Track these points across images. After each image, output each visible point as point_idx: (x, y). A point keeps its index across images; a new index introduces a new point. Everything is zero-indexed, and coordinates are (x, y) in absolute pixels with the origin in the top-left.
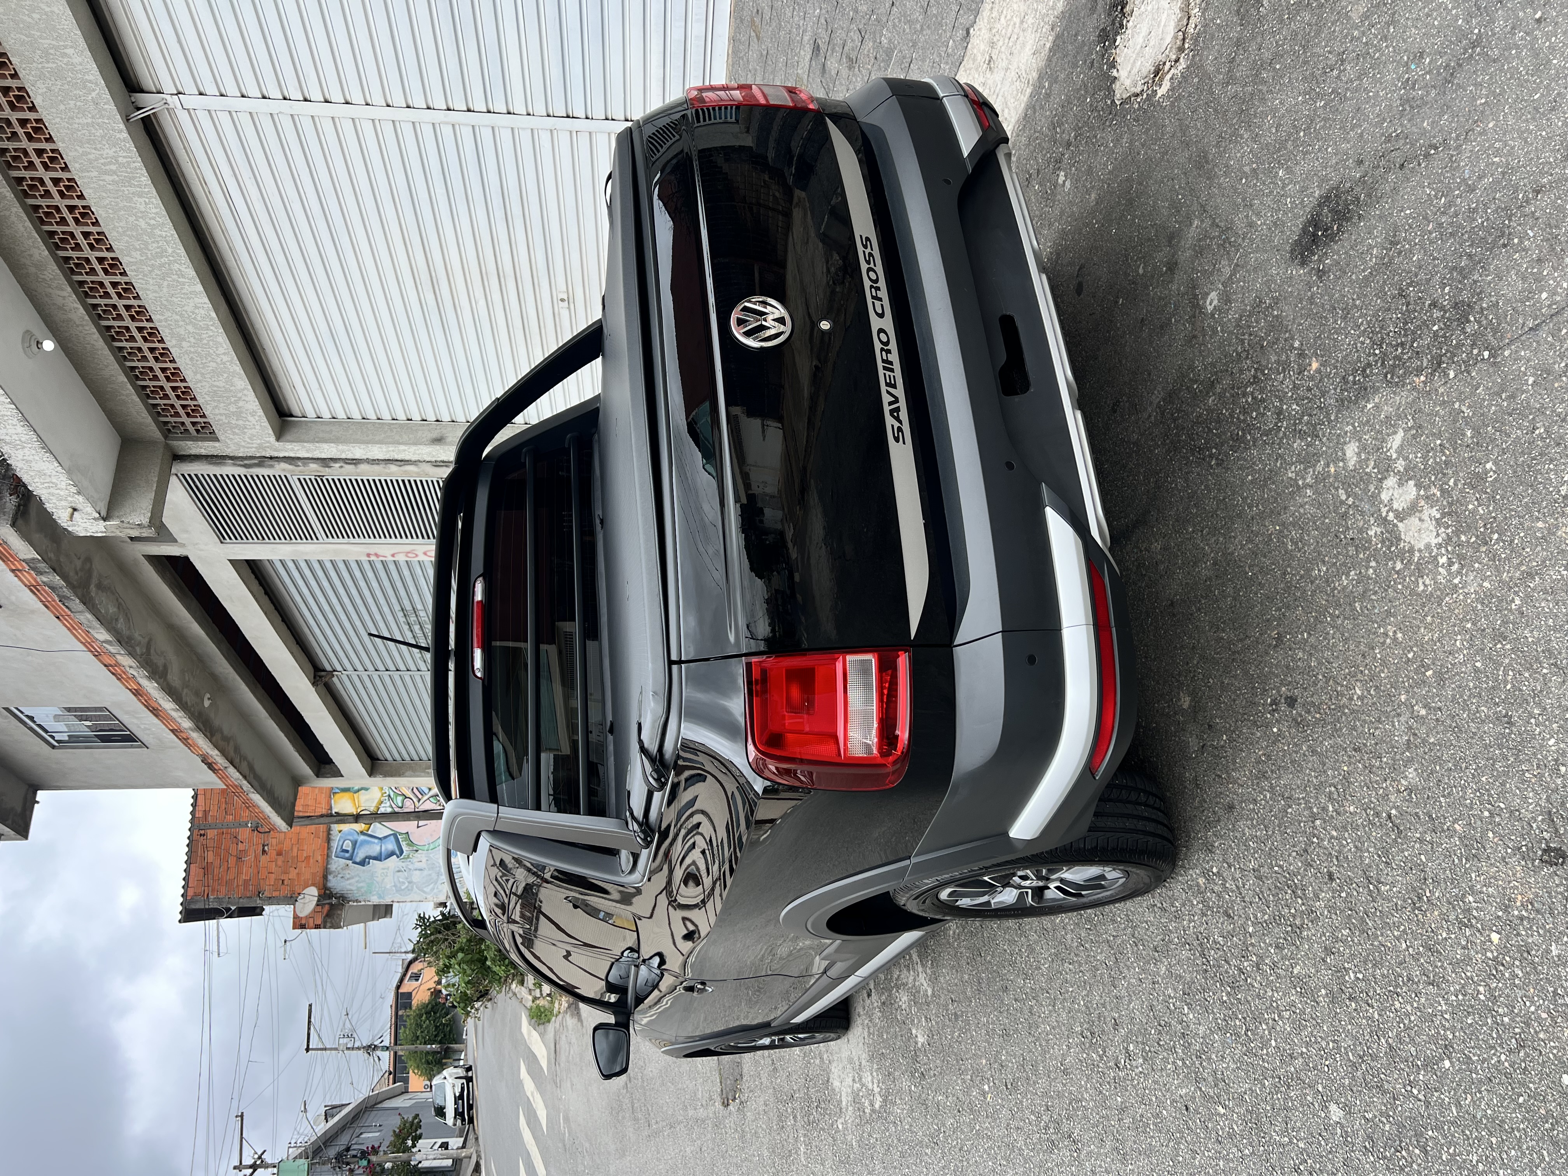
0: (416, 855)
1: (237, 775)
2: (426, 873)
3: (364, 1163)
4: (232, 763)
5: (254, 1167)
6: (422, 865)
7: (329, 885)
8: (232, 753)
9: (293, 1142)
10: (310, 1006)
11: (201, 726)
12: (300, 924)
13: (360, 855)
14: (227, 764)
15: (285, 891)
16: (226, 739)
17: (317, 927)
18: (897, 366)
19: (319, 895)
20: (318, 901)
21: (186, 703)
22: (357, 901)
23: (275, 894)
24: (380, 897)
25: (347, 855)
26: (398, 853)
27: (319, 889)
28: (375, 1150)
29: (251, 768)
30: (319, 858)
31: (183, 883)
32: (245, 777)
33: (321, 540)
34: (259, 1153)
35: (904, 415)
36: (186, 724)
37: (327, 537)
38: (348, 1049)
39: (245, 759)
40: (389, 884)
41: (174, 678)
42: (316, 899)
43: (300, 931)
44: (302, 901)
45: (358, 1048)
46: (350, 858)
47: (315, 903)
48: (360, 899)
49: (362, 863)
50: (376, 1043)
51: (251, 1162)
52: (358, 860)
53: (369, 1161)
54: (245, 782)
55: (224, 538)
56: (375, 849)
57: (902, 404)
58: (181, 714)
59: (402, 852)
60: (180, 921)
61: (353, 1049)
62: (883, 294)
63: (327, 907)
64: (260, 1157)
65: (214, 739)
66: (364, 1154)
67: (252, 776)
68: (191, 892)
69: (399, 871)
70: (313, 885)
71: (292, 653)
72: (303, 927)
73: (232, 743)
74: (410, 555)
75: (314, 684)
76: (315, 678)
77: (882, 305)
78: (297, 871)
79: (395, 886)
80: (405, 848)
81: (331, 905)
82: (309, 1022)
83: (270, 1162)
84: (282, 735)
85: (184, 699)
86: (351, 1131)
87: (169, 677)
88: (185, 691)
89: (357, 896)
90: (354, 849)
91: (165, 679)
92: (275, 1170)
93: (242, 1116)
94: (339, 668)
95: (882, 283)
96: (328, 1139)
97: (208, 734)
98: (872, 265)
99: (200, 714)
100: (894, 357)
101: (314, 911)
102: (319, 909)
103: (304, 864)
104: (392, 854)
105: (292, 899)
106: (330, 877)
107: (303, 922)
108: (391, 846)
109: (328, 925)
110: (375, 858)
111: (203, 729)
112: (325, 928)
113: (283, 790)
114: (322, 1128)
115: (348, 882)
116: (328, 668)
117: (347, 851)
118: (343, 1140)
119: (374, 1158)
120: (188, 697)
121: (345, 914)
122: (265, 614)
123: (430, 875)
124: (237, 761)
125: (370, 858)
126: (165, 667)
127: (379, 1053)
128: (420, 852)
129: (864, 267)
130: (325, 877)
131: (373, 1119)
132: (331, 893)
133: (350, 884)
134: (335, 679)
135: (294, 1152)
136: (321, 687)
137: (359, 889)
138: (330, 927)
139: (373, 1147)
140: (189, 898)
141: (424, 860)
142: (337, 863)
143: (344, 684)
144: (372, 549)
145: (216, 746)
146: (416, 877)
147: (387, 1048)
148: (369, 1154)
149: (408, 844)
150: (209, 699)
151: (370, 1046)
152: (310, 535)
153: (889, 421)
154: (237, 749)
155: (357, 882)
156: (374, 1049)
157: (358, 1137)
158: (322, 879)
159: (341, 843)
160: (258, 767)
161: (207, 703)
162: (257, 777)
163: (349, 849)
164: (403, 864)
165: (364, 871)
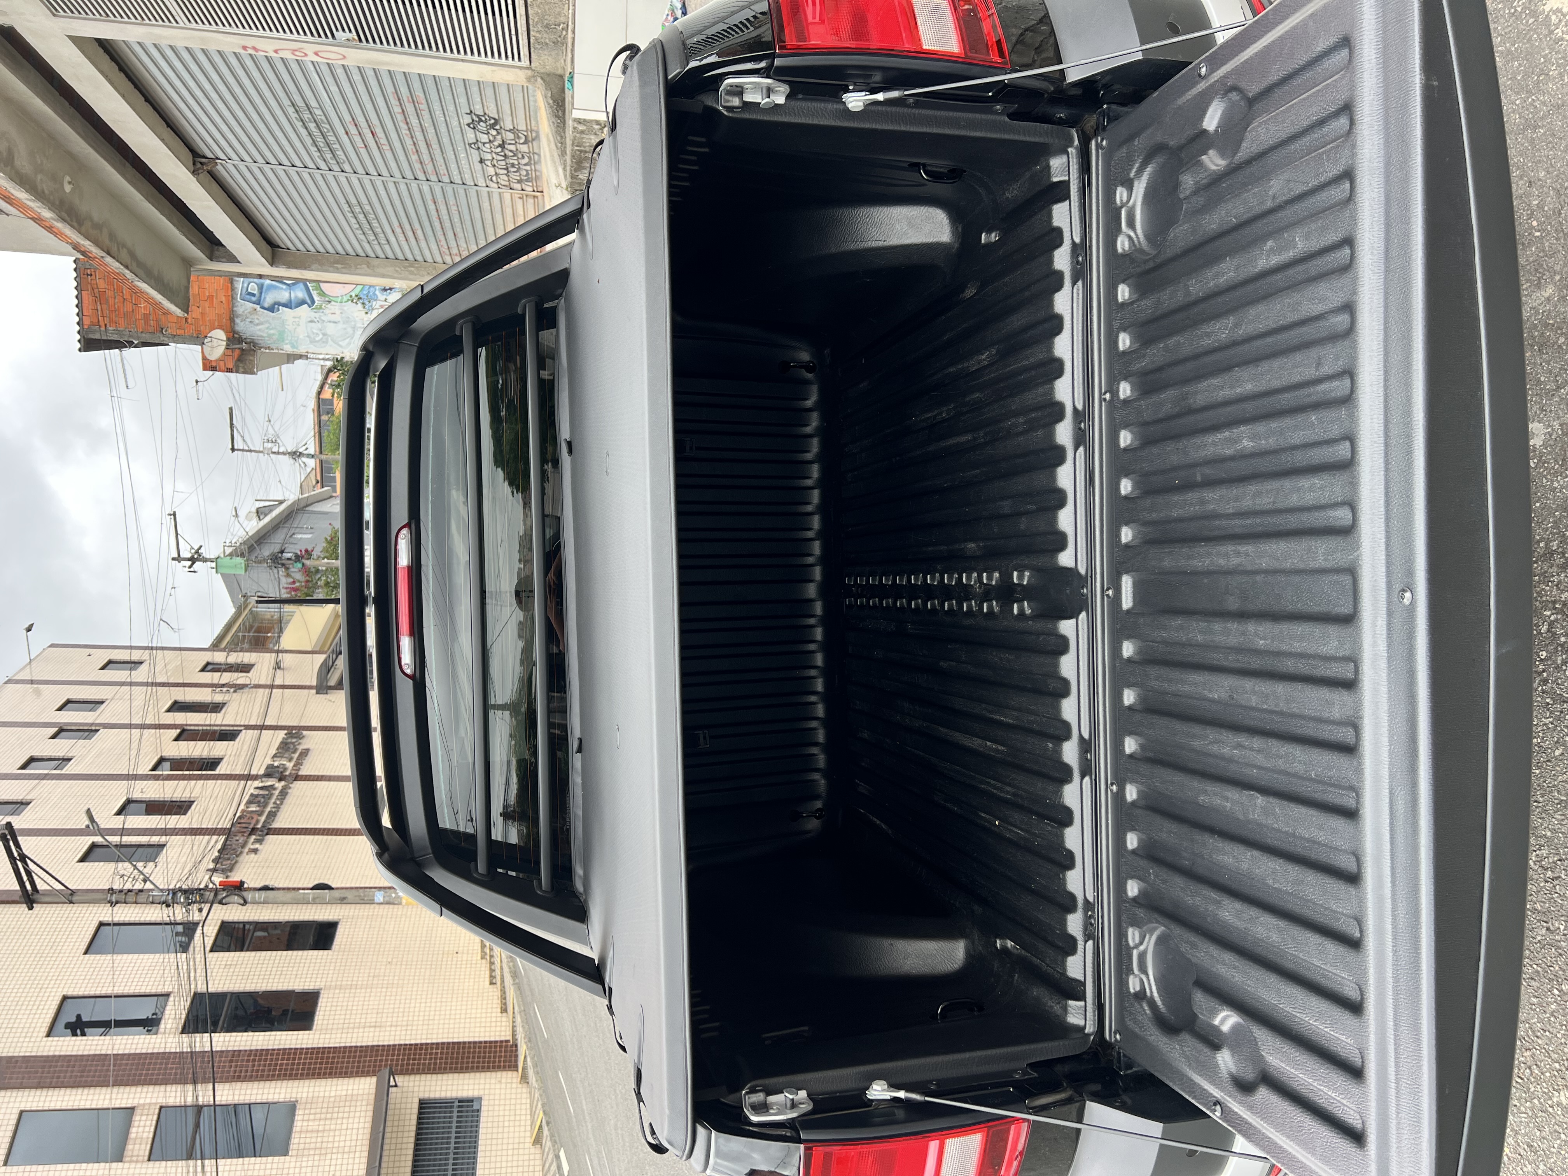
0: (329, 306)
1: (117, 264)
2: (340, 326)
3: (299, 565)
4: (109, 253)
5: (193, 560)
6: (335, 318)
7: (237, 328)
8: (107, 242)
9: (228, 541)
10: (231, 409)
11: (64, 215)
12: (209, 366)
13: (269, 300)
14: (104, 254)
15: (191, 331)
16: (98, 226)
17: (229, 370)
19: (228, 339)
20: (228, 345)
21: (43, 192)
22: (269, 348)
23: (179, 332)
24: (293, 346)
25: (254, 299)
26: (309, 302)
27: (226, 332)
28: (308, 554)
29: (132, 255)
30: (223, 299)
31: (77, 310)
32: (127, 267)
33: (182, 24)
34: (196, 548)
36: (47, 214)
37: (189, 21)
38: (274, 453)
39: (124, 246)
40: (302, 332)
41: (23, 162)
42: (225, 343)
43: (211, 373)
44: (209, 344)
45: (284, 454)
46: (258, 303)
47: (224, 347)
48: (272, 346)
49: (271, 309)
50: (301, 450)
51: (189, 556)
52: (266, 305)
53: (303, 564)
54: (127, 272)
55: (56, 10)
56: (283, 295)
58: (38, 204)
59: (313, 302)
60: (80, 350)
61: (278, 453)
63: (237, 352)
64: (197, 552)
65: (83, 229)
66: (298, 558)
67: (134, 264)
68: (87, 321)
69: (312, 321)
70: (220, 327)
71: (162, 140)
72: (214, 369)
73: (105, 231)
74: (297, 53)
75: (194, 173)
76: (194, 164)
78: (200, 310)
79: (308, 336)
80: (316, 298)
81: (242, 349)
82: (232, 424)
83: (208, 557)
84: (164, 219)
85: (39, 188)
86: (285, 530)
87: (16, 162)
88: (39, 177)
89: (269, 342)
90: (261, 293)
91: (13, 167)
92: (214, 565)
93: (174, 514)
94: (222, 156)
96: (260, 538)
97: (75, 224)
99: (62, 202)
101: (224, 354)
102: (229, 352)
103: (207, 304)
104: (302, 303)
105: (198, 339)
106: (237, 321)
107: (214, 364)
108: (299, 293)
109: (241, 370)
110: (285, 305)
111: (68, 219)
112: (237, 372)
113: (173, 274)
114: (253, 526)
115: (259, 327)
116: (210, 155)
117: (254, 295)
118: (279, 537)
119: (307, 562)
120: (44, 184)
121: (259, 358)
122: (123, 97)
123: (345, 329)
124: (114, 249)
125: (279, 304)
126: (10, 152)
127: (304, 459)
128: (333, 303)
130: (232, 320)
131: (303, 520)
132: (240, 337)
133: (260, 330)
134: (219, 167)
135: (229, 550)
136: (204, 176)
137: (270, 336)
138: (243, 373)
139: (306, 551)
140: (86, 327)
141: (338, 312)
142: (243, 307)
143: (229, 171)
144: (250, 42)
145: (87, 237)
146: (331, 329)
147: (313, 456)
148: (302, 557)
149: (319, 294)
150: (70, 183)
151: (295, 453)
152: (167, 18)
154: (112, 236)
155: (268, 328)
156: (299, 456)
157: (291, 536)
158: (229, 322)
159: (246, 285)
160: (140, 253)
161: (68, 188)
162: (140, 264)
163: (255, 292)
164: (317, 315)
165: (274, 318)
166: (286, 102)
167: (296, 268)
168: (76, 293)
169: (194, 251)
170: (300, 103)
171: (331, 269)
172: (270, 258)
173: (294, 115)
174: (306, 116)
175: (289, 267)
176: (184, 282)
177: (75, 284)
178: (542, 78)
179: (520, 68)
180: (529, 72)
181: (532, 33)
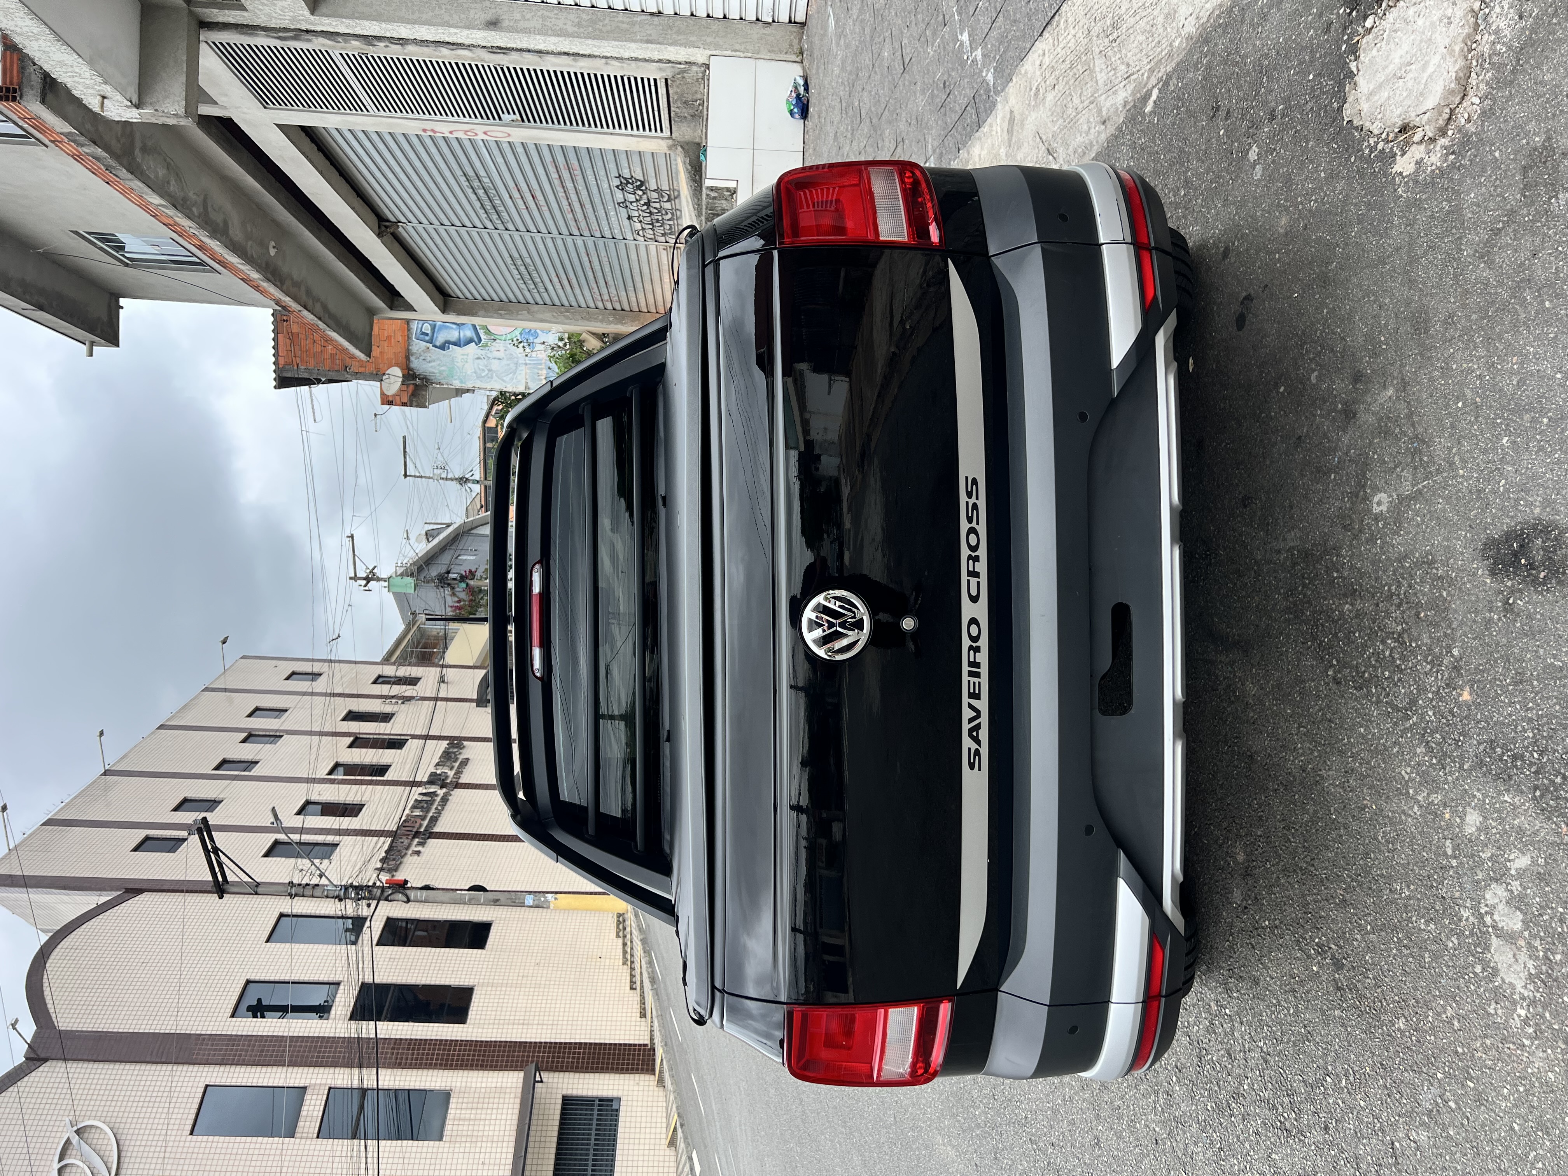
0: (494, 344)
1: (312, 317)
2: (504, 362)
3: (463, 585)
4: (305, 308)
5: (368, 579)
6: (501, 355)
7: (413, 365)
8: (304, 297)
9: (399, 562)
10: (404, 438)
11: (269, 276)
12: (387, 401)
13: (440, 339)
14: (301, 308)
15: (371, 368)
16: (297, 284)
17: (404, 404)
18: (984, 670)
19: (404, 376)
20: (403, 381)
21: (252, 256)
22: (439, 383)
23: (361, 370)
24: (461, 382)
25: (427, 338)
26: (476, 340)
27: (402, 369)
28: (472, 574)
29: (325, 308)
30: (400, 339)
31: (273, 351)
32: (320, 319)
33: (372, 113)
34: (371, 568)
35: (984, 734)
36: (255, 275)
37: (378, 110)
38: (442, 479)
39: (318, 300)
40: (469, 369)
41: (236, 233)
42: (401, 380)
43: (388, 407)
44: (387, 381)
45: (451, 479)
46: (430, 342)
47: (400, 383)
48: (443, 382)
49: (442, 347)
50: (467, 476)
51: (364, 575)
52: (438, 344)
53: (467, 585)
54: (320, 322)
55: (267, 103)
56: (454, 335)
57: (984, 720)
58: (249, 267)
59: (480, 340)
60: (275, 387)
61: (447, 479)
62: (982, 567)
63: (411, 388)
64: (371, 572)
65: (285, 288)
66: (463, 578)
67: (327, 316)
68: (282, 361)
69: (478, 358)
70: (397, 365)
71: (353, 209)
72: (390, 403)
73: (303, 288)
74: (469, 133)
75: (379, 235)
76: (379, 227)
77: (978, 583)
78: (379, 350)
79: (475, 372)
80: (483, 336)
81: (416, 385)
82: (405, 452)
83: (383, 576)
84: (352, 275)
85: (249, 253)
86: (452, 552)
87: (231, 232)
88: (250, 243)
89: (439, 378)
90: (433, 333)
91: (227, 235)
92: (386, 584)
93: (352, 537)
94: (403, 219)
95: (982, 552)
96: (429, 559)
97: (278, 283)
98: (974, 524)
99: (268, 264)
100: (983, 658)
101: (400, 390)
102: (404, 388)
103: (386, 344)
104: (470, 341)
105: (378, 376)
106: (412, 358)
107: (391, 399)
108: (469, 333)
109: (415, 404)
110: (455, 344)
111: (273, 279)
112: (411, 406)
113: (358, 323)
114: (423, 548)
115: (430, 365)
116: (393, 219)
117: (427, 334)
118: (446, 558)
119: (471, 583)
120: (253, 249)
121: (429, 394)
122: (321, 173)
123: (508, 365)
124: (310, 304)
125: (450, 343)
126: (225, 223)
127: (470, 485)
128: (498, 341)
129: (964, 526)
130: (408, 358)
131: (468, 543)
132: (414, 373)
133: (432, 367)
134: (401, 229)
135: (400, 571)
136: (388, 238)
137: (441, 372)
138: (416, 406)
139: (470, 571)
140: (281, 366)
141: (502, 349)
142: (418, 346)
143: (410, 232)
144: (428, 125)
145: (287, 294)
146: (495, 365)
147: (478, 482)
148: (467, 577)
149: (485, 332)
150: (274, 247)
151: (461, 479)
152: (360, 107)
153: (967, 743)
154: (309, 292)
155: (439, 365)
156: (465, 482)
157: (457, 558)
158: (404, 360)
159: (420, 326)
160: (331, 306)
161: (272, 252)
162: (332, 316)
163: (429, 332)
164: (483, 352)
165: (444, 355)
166: (459, 173)
167: (465, 315)
168: (273, 335)
169: (377, 302)
170: (471, 173)
171: (496, 315)
172: (442, 306)
173: (465, 184)
174: (476, 184)
175: (458, 314)
176: (368, 329)
177: (273, 327)
178: (682, 147)
179: (663, 138)
180: (670, 142)
181: (672, 109)
